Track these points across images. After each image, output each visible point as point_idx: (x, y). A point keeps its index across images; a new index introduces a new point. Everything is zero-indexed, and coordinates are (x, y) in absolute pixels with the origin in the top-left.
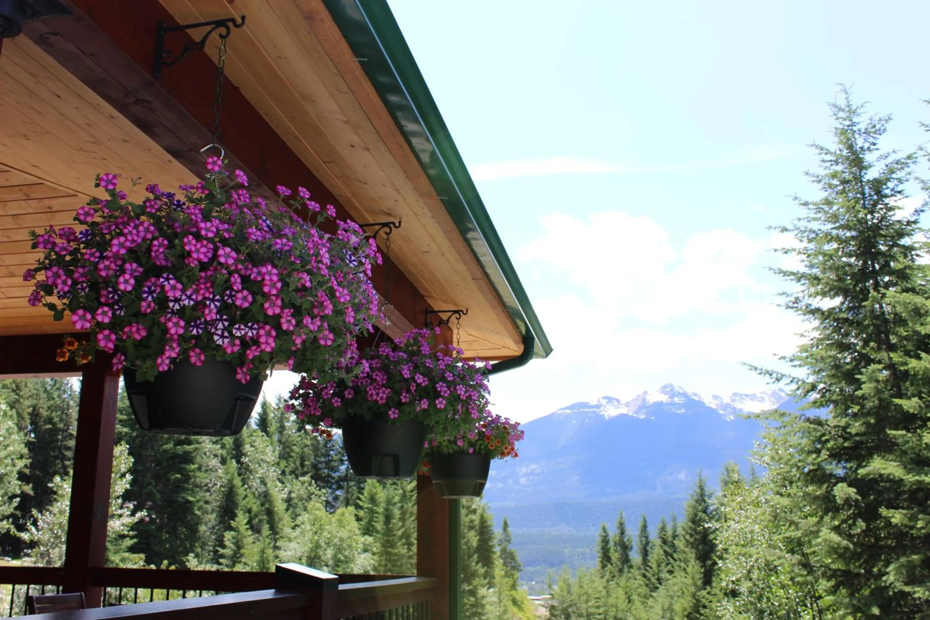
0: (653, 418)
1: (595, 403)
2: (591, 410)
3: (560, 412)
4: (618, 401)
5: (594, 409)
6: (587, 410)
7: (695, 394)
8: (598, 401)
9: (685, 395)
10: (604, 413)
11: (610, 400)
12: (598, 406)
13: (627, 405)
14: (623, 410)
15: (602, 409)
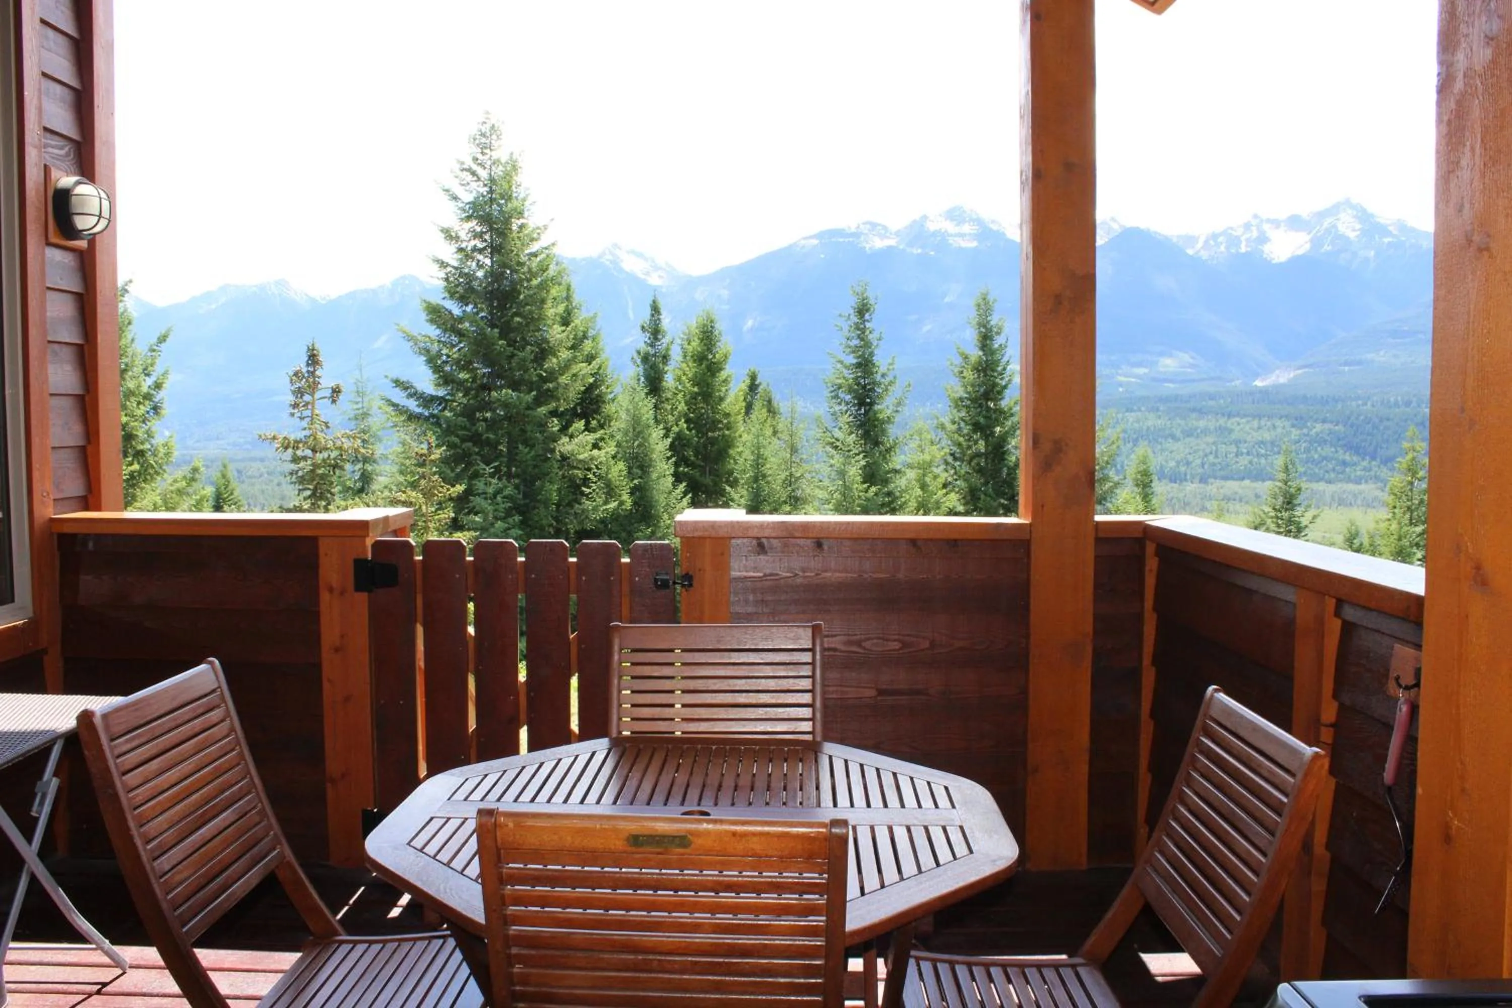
0: (932, 253)
1: (853, 230)
2: (847, 240)
3: (803, 242)
4: (885, 228)
5: (851, 239)
6: (841, 240)
7: (993, 222)
8: (858, 227)
9: (979, 221)
10: (864, 244)
11: (874, 225)
12: (856, 235)
13: (897, 234)
14: (892, 242)
15: (862, 239)
